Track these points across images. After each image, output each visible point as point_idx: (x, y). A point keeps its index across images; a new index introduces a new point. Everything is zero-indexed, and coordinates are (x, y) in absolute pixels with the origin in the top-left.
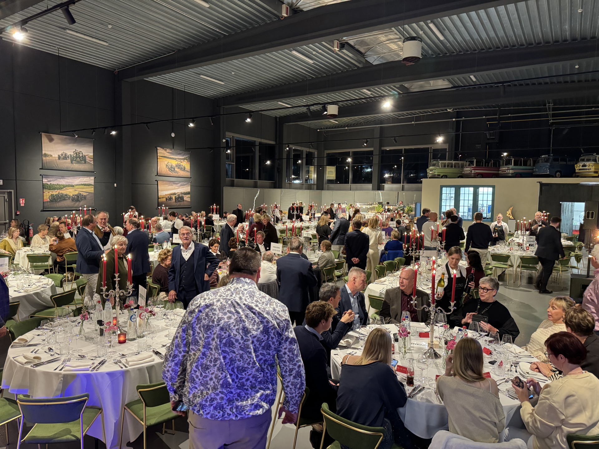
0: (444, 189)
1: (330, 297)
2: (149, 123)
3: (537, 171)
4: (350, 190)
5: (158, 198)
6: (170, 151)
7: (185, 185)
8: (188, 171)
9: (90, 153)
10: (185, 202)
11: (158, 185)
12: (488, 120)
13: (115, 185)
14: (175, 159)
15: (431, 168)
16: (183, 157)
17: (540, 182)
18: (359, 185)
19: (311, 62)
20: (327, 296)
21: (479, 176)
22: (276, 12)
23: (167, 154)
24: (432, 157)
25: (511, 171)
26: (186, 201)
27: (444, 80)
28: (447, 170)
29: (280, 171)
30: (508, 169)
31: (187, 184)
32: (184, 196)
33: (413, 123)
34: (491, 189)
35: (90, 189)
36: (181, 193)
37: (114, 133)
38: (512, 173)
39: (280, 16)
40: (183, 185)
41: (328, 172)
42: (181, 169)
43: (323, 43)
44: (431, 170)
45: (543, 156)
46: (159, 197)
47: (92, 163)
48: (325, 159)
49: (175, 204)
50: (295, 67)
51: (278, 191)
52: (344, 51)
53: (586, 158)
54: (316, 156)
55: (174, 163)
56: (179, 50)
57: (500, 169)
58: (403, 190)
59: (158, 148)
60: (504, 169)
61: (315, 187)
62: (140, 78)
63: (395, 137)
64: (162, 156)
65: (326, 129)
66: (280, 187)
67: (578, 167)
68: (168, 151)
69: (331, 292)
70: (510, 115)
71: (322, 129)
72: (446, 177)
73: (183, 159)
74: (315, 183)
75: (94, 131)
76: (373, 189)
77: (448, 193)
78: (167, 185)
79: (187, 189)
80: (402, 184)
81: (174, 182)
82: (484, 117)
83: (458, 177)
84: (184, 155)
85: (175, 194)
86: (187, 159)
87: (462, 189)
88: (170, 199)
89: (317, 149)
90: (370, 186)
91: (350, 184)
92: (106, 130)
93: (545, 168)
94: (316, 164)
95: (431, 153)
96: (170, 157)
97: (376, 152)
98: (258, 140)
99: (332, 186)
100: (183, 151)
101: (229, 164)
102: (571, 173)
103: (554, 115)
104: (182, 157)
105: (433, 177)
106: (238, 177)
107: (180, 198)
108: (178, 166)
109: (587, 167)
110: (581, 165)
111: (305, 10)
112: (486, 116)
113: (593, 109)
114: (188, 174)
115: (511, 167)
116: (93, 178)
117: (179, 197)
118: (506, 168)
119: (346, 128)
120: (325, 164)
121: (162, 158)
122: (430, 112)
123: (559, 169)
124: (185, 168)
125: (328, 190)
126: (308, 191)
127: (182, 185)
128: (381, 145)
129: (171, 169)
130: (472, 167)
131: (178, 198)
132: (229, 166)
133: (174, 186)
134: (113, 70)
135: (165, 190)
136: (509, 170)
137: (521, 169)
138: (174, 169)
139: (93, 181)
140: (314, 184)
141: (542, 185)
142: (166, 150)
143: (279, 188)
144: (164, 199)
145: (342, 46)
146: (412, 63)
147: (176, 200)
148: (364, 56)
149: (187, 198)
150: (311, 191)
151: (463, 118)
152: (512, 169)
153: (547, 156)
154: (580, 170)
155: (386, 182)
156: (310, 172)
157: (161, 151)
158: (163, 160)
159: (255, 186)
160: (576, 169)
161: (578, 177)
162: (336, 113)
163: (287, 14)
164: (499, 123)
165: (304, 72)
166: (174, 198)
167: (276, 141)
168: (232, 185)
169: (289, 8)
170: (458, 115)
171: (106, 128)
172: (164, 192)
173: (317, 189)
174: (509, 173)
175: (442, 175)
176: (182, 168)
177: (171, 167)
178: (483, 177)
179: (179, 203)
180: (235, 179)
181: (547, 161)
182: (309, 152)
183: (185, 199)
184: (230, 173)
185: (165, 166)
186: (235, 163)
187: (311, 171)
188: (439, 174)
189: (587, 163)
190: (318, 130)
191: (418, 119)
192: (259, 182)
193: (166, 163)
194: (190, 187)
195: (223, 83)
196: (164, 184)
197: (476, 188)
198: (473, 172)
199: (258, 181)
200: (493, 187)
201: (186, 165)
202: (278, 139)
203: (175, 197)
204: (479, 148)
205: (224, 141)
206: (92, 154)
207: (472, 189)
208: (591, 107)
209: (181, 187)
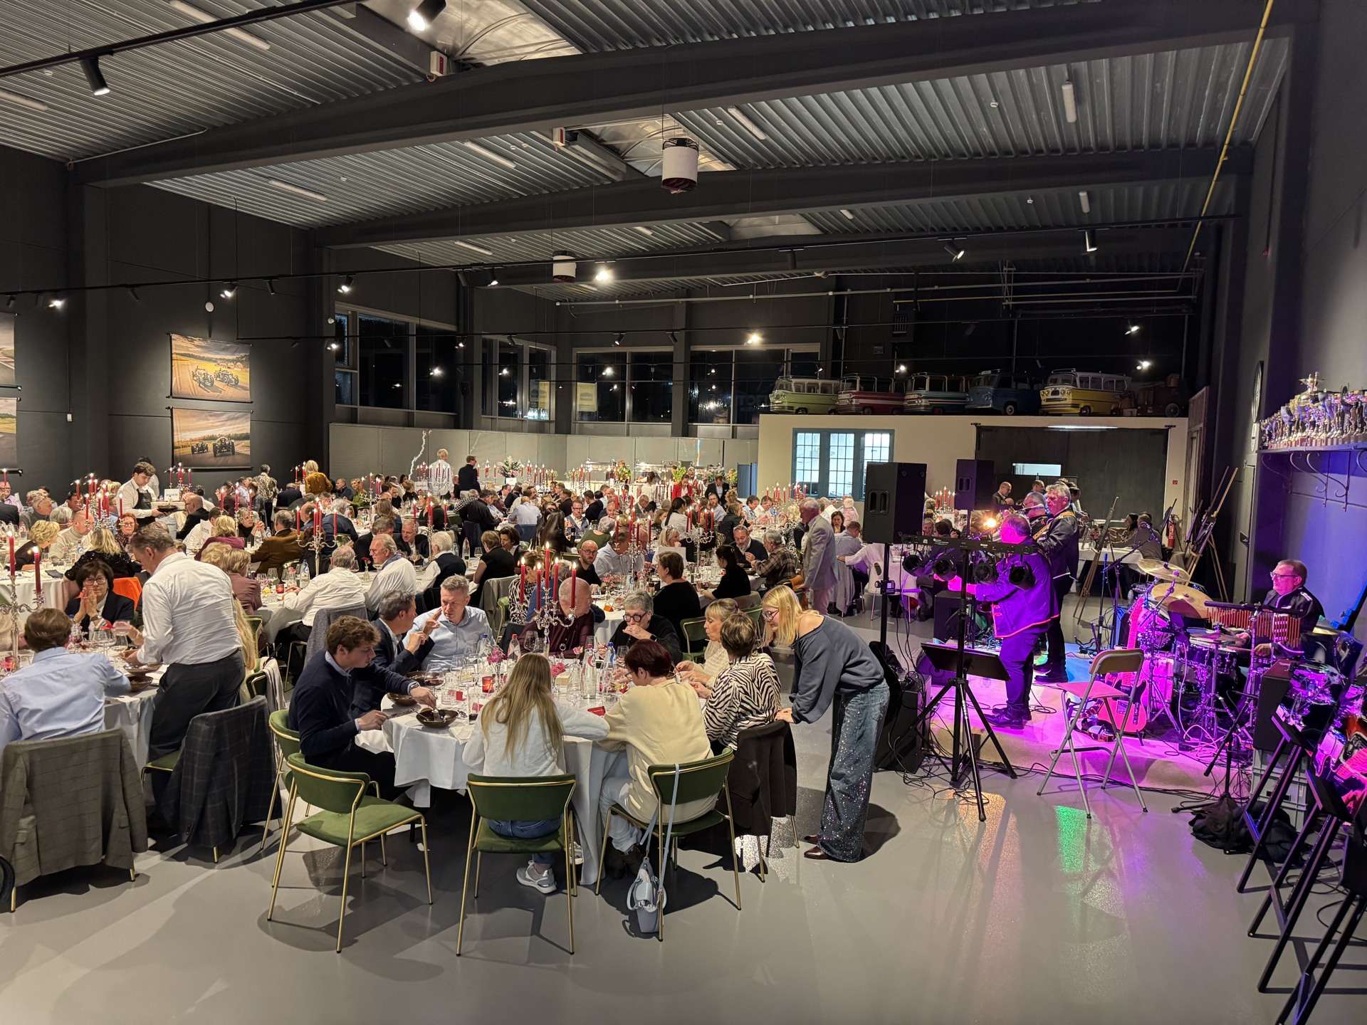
0: (800, 436)
1: (399, 610)
2: (137, 286)
3: (972, 402)
4: (628, 435)
5: (173, 448)
6: (203, 344)
7: (237, 418)
8: (244, 388)
9: (8, 344)
10: (237, 457)
11: (172, 417)
12: (898, 296)
13: (69, 417)
14: (215, 361)
15: (776, 392)
16: (234, 357)
17: (976, 424)
18: (646, 426)
19: (511, 165)
20: (395, 608)
21: (866, 411)
22: (416, 67)
23: (194, 350)
24: (789, 369)
25: (924, 402)
26: (239, 454)
27: (794, 215)
28: (806, 398)
29: (467, 391)
30: (918, 398)
31: (242, 417)
32: (236, 443)
33: (751, 297)
34: (886, 437)
35: (6, 426)
36: (229, 437)
37: (58, 304)
38: (925, 406)
39: (427, 74)
40: (233, 419)
41: (582, 395)
42: (229, 383)
43: (534, 133)
44: (779, 398)
45: (983, 373)
46: (176, 444)
47: (12, 366)
48: (574, 367)
49: (213, 460)
50: (478, 174)
51: (464, 434)
52: (577, 147)
53: (1060, 377)
54: (553, 360)
55: (211, 369)
56: (214, 128)
57: (907, 397)
58: (734, 436)
59: (174, 336)
60: (912, 397)
61: (553, 426)
62: (130, 181)
63: (673, 330)
64: (182, 355)
65: (576, 301)
66: (468, 426)
67: (1046, 394)
68: (196, 343)
69: (402, 602)
70: (936, 288)
71: (566, 301)
72: (804, 411)
73: (233, 361)
74: (553, 418)
75: (12, 299)
76: (674, 434)
77: (808, 444)
78: (194, 419)
79: (244, 427)
80: (731, 424)
81: (211, 413)
82: (888, 290)
83: (830, 413)
84: (235, 352)
85: (212, 438)
86: (242, 362)
87: (834, 437)
88: (203, 449)
89: (555, 343)
90: (667, 427)
91: (626, 422)
92: (41, 298)
93: (986, 395)
94: (553, 377)
95: (787, 361)
96: (202, 355)
97: (680, 357)
98: (414, 321)
99: (590, 425)
100: (235, 343)
101: (346, 373)
102: (1034, 407)
103: (1017, 291)
104: (231, 357)
105: (781, 411)
106: (364, 402)
107: (225, 448)
108: (222, 377)
109: (1060, 396)
110: (1051, 391)
111: (489, 63)
112: (892, 288)
113: (1088, 281)
114: (245, 395)
115: (923, 393)
116: (14, 401)
117: (224, 446)
118: (916, 396)
119: (617, 302)
120: (574, 378)
121: (183, 358)
122: (785, 277)
123: (1013, 399)
124: (237, 381)
125: (581, 433)
126: (535, 436)
127: (229, 419)
128: (690, 341)
129: (205, 382)
130: (854, 393)
131: (222, 447)
132: (346, 378)
133: (212, 420)
134: (63, 161)
135: (189, 430)
136: (921, 399)
137: (943, 396)
138: (212, 382)
139: (15, 408)
140: (549, 422)
141: (980, 429)
142: (192, 341)
143: (465, 428)
144: (189, 450)
145: (572, 138)
146: (679, 191)
147: (215, 453)
148: (623, 158)
149: (242, 448)
150: (542, 435)
151: (849, 292)
152: (925, 398)
153: (990, 372)
154: (1048, 400)
155: (715, 420)
156: (540, 395)
157: (179, 343)
158: (185, 363)
159: (409, 423)
160: (1043, 398)
161: (1047, 414)
162: (573, 274)
163: (441, 71)
164: (916, 302)
165: (501, 184)
166: (210, 447)
167: (458, 325)
168: (352, 419)
169: (445, 58)
170: (840, 284)
171: (39, 292)
172: (188, 433)
173: (557, 432)
174: (921, 406)
175: (797, 407)
176: (231, 381)
177: (204, 379)
178: (873, 413)
179: (223, 458)
180: (359, 407)
181: (989, 381)
182: (539, 352)
183: (237, 449)
184: (346, 394)
185: (189, 377)
186: (358, 372)
187: (544, 392)
188: (791, 405)
189: (1060, 388)
190: (558, 304)
191: (761, 289)
192: (419, 414)
193: (192, 369)
194: (249, 423)
195: (323, 199)
196: (187, 417)
197: (859, 434)
198: (854, 403)
199: (415, 411)
200: (892, 433)
201: (242, 374)
202: (462, 321)
203: (214, 445)
204: (878, 352)
205: (331, 321)
206: (12, 348)
207: (851, 437)
208: (1084, 277)
209: (229, 423)
